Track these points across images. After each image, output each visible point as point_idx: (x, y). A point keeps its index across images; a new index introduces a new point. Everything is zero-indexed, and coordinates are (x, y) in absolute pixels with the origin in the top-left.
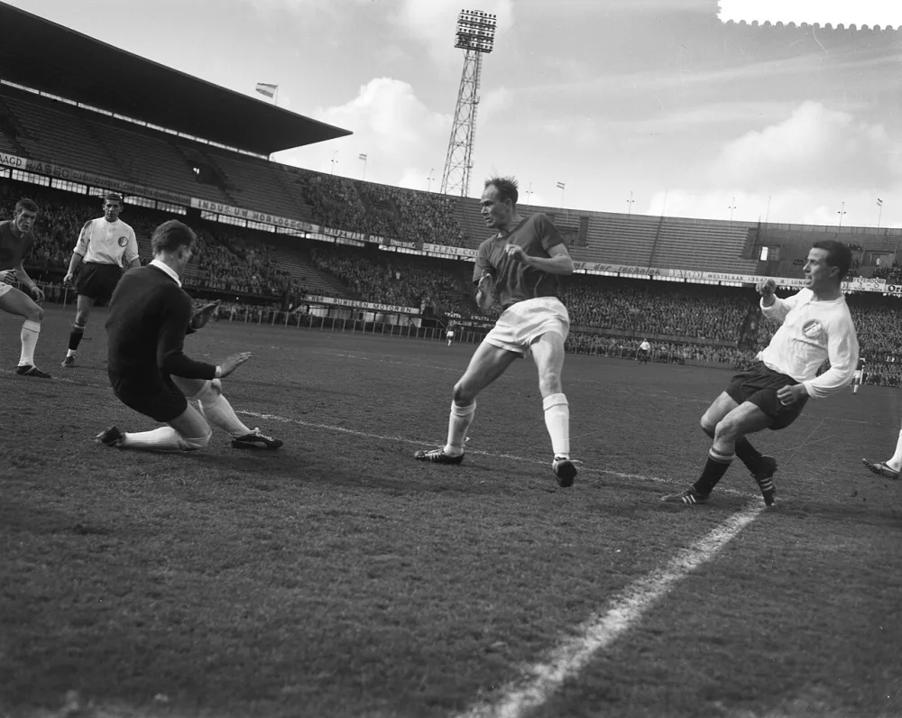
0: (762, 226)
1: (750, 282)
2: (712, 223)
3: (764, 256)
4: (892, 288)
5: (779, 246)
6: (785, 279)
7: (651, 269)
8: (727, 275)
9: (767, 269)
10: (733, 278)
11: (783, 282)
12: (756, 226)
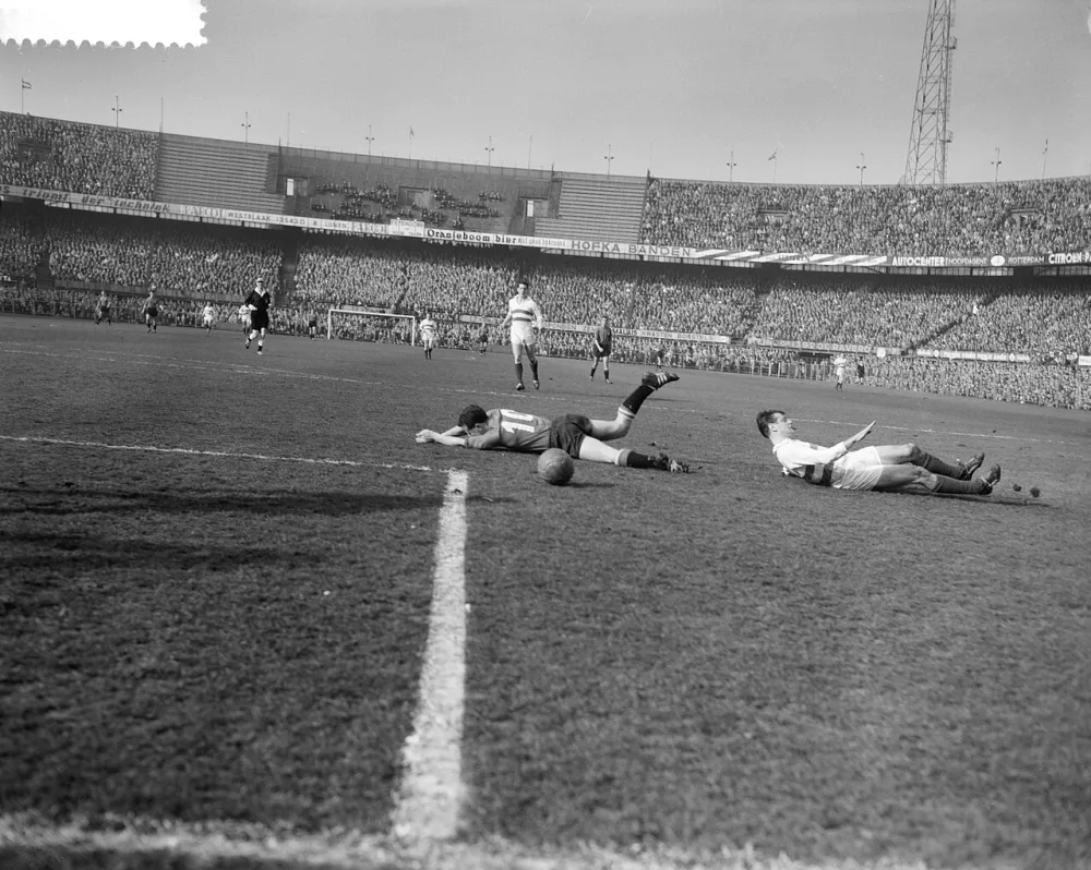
0: (284, 151)
1: (278, 223)
2: (225, 146)
3: (290, 191)
4: (431, 233)
5: (306, 178)
6: (318, 220)
7: (157, 204)
8: (251, 213)
9: (295, 206)
10: (258, 218)
11: (315, 223)
12: (277, 151)
